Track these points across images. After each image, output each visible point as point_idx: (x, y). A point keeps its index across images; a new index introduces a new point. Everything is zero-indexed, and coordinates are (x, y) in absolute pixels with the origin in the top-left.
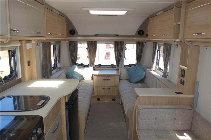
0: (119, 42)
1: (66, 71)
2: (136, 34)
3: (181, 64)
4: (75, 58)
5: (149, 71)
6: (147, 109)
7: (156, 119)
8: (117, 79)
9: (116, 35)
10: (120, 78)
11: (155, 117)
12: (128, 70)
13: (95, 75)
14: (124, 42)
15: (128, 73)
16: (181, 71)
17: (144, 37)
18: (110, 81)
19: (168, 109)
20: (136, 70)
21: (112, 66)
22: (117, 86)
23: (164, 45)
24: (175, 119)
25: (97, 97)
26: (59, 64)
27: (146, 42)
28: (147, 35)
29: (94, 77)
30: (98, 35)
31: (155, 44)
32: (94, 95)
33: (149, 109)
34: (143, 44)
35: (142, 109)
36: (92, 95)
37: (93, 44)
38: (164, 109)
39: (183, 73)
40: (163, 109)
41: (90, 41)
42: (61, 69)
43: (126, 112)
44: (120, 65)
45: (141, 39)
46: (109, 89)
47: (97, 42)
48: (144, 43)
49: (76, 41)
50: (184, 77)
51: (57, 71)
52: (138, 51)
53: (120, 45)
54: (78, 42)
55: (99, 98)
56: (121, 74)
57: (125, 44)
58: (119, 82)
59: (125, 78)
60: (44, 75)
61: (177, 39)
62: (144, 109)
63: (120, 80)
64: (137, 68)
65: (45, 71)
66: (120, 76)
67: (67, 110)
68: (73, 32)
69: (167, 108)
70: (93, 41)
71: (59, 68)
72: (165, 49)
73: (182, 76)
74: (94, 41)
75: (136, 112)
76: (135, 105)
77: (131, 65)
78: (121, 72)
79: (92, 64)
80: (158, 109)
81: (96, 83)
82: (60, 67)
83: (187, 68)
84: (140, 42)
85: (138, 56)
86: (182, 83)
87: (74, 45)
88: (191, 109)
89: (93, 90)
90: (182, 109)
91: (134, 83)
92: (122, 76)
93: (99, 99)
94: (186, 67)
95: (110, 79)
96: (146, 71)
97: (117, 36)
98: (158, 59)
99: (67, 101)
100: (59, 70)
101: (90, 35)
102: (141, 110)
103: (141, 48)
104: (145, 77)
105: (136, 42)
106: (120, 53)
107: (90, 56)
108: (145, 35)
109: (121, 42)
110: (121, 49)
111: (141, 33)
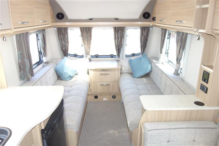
0: (119, 27)
1: (55, 65)
2: (140, 17)
3: (203, 63)
4: (67, 48)
5: (156, 64)
6: (157, 129)
7: (168, 142)
8: (117, 73)
9: (115, 19)
10: (121, 71)
11: (168, 140)
12: (130, 62)
13: (91, 70)
14: (125, 27)
15: (130, 65)
16: (204, 73)
17: (151, 21)
18: (108, 76)
19: (186, 129)
20: (140, 62)
21: (112, 56)
22: (118, 82)
23: (178, 33)
24: (194, 141)
25: (94, 94)
26: (45, 57)
27: (152, 27)
28: (154, 19)
29: (90, 71)
30: (92, 19)
31: (164, 31)
32: (90, 92)
33: (160, 131)
34: (148, 30)
35: (151, 130)
36: (88, 92)
37: (88, 30)
38: (181, 128)
39: (206, 77)
40: (179, 130)
41: (83, 27)
42: (48, 63)
43: (128, 123)
44: (121, 55)
45: (146, 23)
46: (109, 85)
47: (92, 27)
48: (150, 28)
49: (66, 28)
50: (207, 83)
51: (43, 67)
52: (143, 38)
53: (120, 31)
54: (69, 28)
55: (97, 95)
56: (122, 66)
57: (126, 29)
58: (119, 77)
59: (127, 72)
60: (23, 76)
61: (201, 30)
62: (153, 130)
63: (121, 73)
64: (141, 60)
65: (22, 71)
66: (121, 69)
67: (45, 140)
68: (61, 16)
69: (184, 127)
70: (87, 27)
71: (45, 63)
72: (179, 39)
73: (205, 81)
74: (89, 27)
75: (143, 131)
76: (141, 121)
77: (133, 55)
78: (122, 65)
79: (88, 55)
80: (172, 129)
81: (92, 79)
82: (47, 61)
83: (214, 72)
84: (144, 27)
85: (142, 44)
86: (204, 89)
87: (64, 32)
88: (217, 128)
89: (90, 86)
90: (203, 128)
91: (137, 78)
92: (123, 69)
93: (96, 97)
94: (212, 69)
95: (109, 73)
96: (153, 64)
97: (117, 19)
98: (168, 49)
99: (43, 128)
100: (47, 65)
101: (83, 19)
102: (149, 132)
103: (146, 35)
104: (152, 71)
105: (140, 27)
106: (121, 41)
107: (84, 45)
108: (151, 18)
109: (121, 27)
110: (121, 36)
111: (146, 15)
